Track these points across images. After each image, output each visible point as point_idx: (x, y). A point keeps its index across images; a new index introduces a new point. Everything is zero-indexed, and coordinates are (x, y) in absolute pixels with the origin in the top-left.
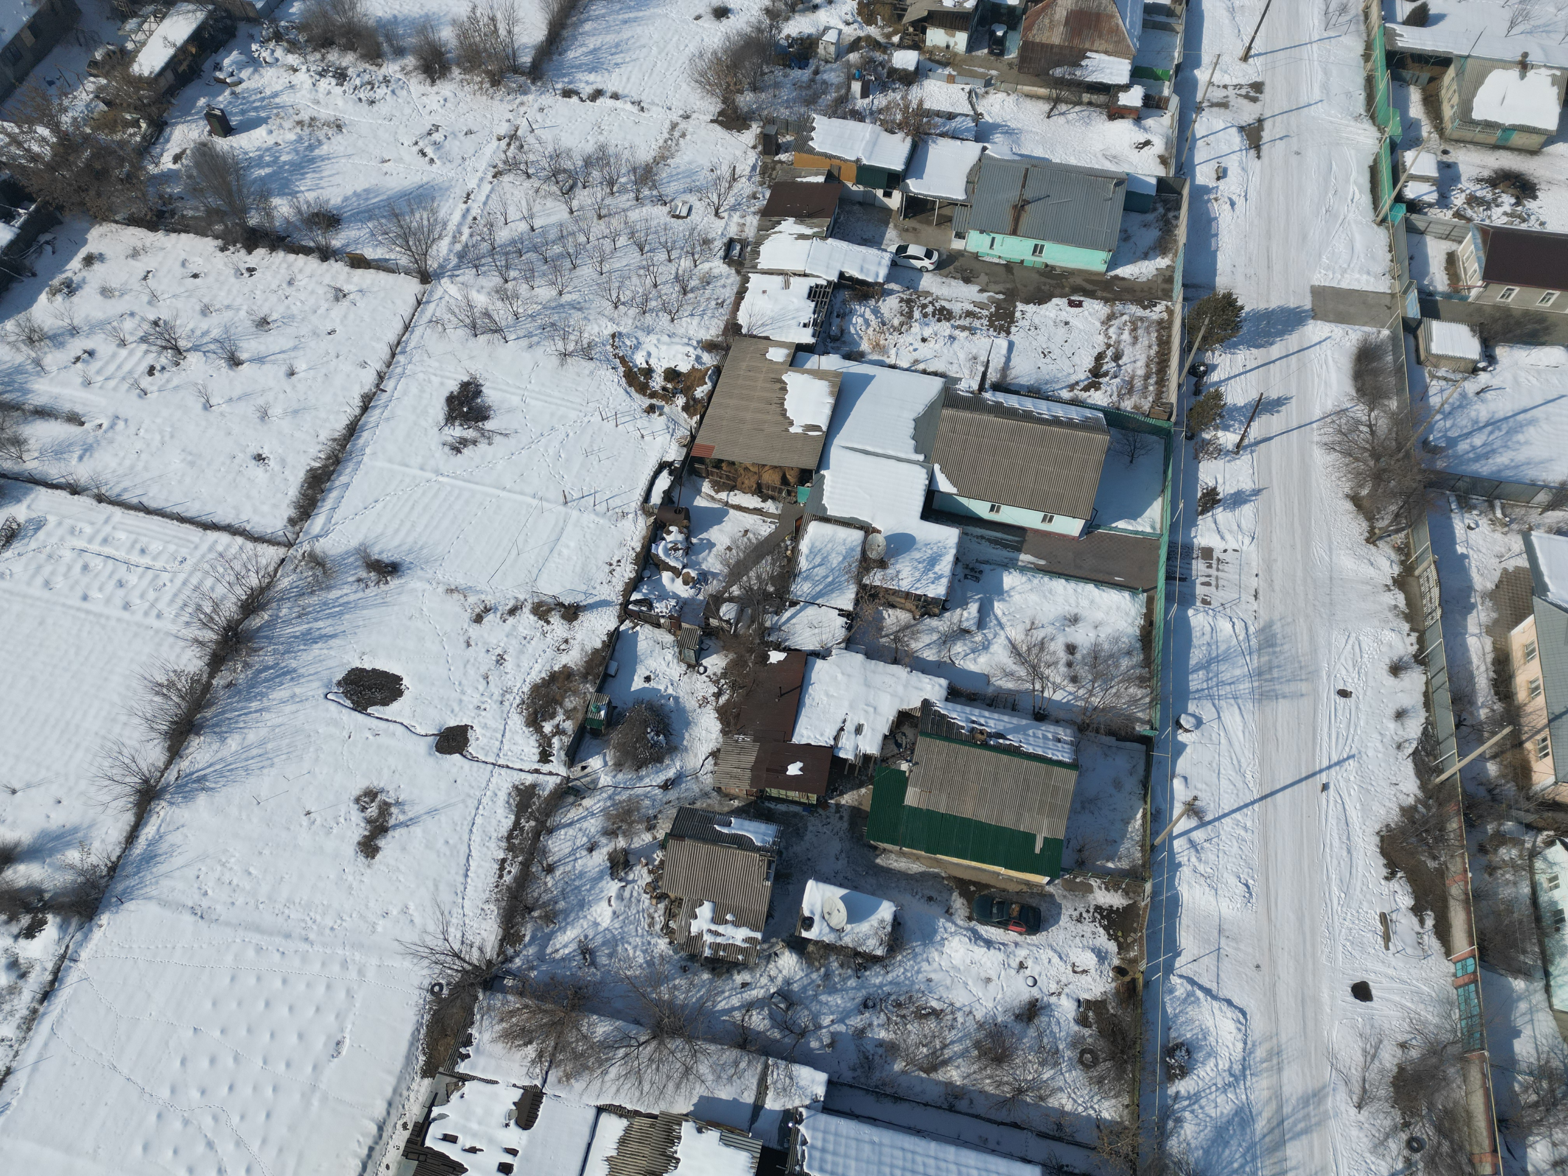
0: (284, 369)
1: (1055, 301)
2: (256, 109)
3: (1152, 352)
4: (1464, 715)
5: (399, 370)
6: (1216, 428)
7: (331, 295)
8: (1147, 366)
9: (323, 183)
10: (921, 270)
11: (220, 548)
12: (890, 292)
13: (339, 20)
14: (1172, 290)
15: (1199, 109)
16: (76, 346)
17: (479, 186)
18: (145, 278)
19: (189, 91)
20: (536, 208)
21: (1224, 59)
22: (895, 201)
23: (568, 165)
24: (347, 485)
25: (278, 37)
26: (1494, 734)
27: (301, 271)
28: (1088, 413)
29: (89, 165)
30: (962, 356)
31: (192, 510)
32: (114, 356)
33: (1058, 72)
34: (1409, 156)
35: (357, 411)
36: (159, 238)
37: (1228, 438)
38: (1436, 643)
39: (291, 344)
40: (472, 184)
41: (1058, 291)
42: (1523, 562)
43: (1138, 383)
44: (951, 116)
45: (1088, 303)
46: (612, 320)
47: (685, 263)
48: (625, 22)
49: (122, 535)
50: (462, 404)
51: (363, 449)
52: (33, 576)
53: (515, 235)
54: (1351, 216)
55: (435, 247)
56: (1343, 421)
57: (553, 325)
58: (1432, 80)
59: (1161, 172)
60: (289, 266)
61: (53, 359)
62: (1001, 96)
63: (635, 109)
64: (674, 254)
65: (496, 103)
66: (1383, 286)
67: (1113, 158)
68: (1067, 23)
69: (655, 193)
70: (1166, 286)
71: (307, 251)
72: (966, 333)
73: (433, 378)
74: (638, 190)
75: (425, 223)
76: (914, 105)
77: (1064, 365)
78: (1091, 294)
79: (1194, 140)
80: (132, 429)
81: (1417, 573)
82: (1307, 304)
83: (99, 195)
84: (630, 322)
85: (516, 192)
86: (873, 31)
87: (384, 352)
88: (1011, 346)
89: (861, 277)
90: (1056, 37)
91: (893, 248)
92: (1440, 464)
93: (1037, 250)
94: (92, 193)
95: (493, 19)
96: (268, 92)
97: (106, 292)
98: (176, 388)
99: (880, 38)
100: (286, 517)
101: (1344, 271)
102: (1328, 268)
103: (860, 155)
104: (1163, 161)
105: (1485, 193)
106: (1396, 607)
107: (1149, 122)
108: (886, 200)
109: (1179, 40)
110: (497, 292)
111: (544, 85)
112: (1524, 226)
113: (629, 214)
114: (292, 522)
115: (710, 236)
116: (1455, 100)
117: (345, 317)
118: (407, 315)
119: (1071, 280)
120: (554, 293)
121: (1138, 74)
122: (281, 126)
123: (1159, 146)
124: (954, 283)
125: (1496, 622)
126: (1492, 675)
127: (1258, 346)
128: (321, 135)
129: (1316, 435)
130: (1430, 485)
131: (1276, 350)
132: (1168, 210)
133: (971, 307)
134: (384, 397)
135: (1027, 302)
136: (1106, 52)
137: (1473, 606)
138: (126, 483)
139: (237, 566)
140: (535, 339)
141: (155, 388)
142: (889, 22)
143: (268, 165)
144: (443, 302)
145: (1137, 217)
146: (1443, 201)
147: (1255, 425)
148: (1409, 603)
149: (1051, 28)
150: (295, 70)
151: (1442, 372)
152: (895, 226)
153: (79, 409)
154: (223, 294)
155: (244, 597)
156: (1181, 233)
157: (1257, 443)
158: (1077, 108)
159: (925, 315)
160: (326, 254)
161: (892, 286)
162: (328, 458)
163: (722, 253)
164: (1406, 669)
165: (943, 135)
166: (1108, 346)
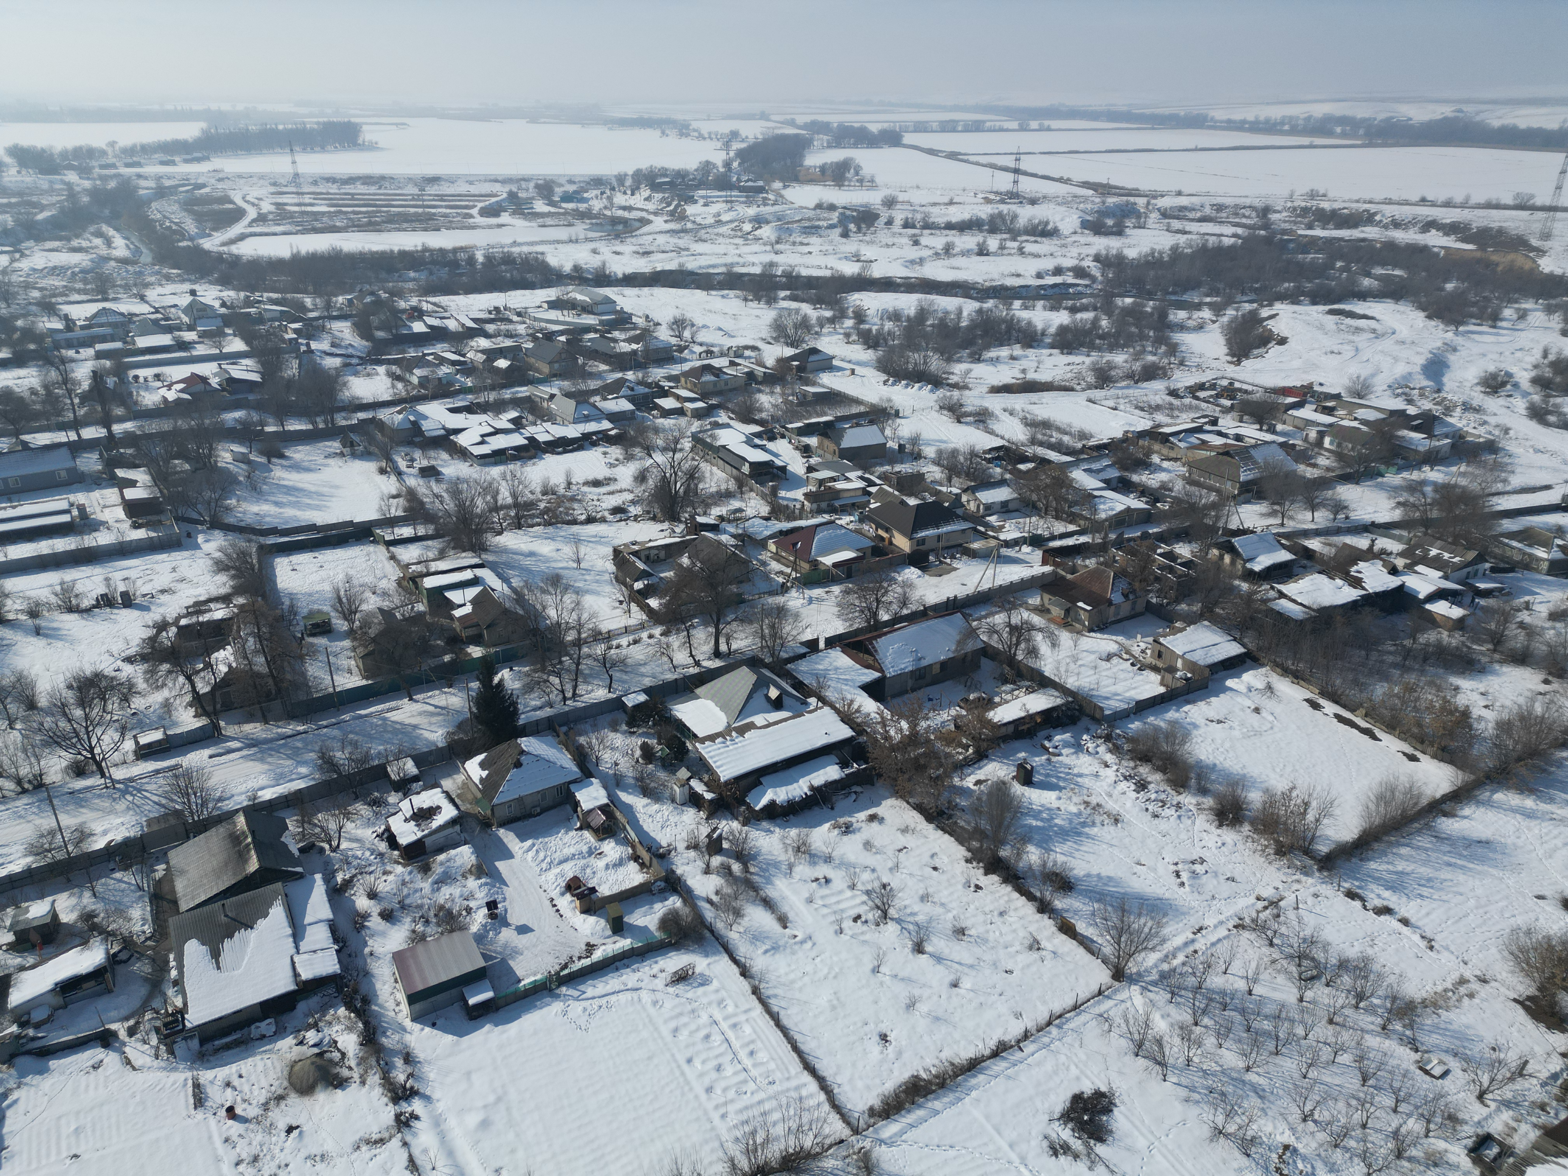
0: (952, 977)
2: (1059, 778)
5: (1046, 1040)
7: (1027, 942)
9: (1077, 854)
11: (804, 1093)
13: (1165, 747)
16: (822, 870)
17: (1215, 927)
18: (900, 850)
19: (1017, 744)
20: (1264, 976)
23: (1320, 956)
24: (936, 1113)
25: (1108, 738)
27: (1016, 909)
29: (916, 758)
31: (808, 1045)
32: (841, 892)
35: (987, 1052)
36: (929, 829)
39: (970, 961)
40: (1210, 921)
46: (1293, 1129)
47: (1414, 1125)
48: (1449, 864)
49: (747, 1029)
50: (1085, 1110)
51: (971, 1089)
52: (672, 1018)
53: (1229, 988)
55: (1143, 954)
57: (1223, 1094)
60: (1009, 901)
61: (803, 870)
63: (1423, 944)
64: (1403, 1108)
65: (1272, 869)
69: (1408, 1033)
71: (1030, 897)
73: (1073, 1067)
74: (1388, 1020)
75: (1146, 930)
80: (813, 954)
83: (910, 780)
84: (1314, 1145)
85: (1250, 951)
87: (1043, 1016)
94: (906, 776)
95: (1307, 804)
96: (1076, 771)
97: (868, 845)
98: (865, 942)
100: (870, 1103)
110: (1181, 1028)
111: (1330, 877)
113: (1367, 1036)
114: (872, 1112)
115: (1461, 1116)
117: (1028, 966)
118: (1082, 997)
120: (1241, 1064)
122: (1070, 798)
128: (1098, 819)
134: (1018, 1055)
138: (779, 991)
139: (805, 1120)
140: (1196, 1096)
141: (850, 933)
143: (1042, 820)
144: (1123, 1006)
150: (1107, 766)
153: (791, 915)
154: (946, 893)
155: (791, 1151)
160: (1044, 907)
162: (936, 1076)
163: (1470, 1142)
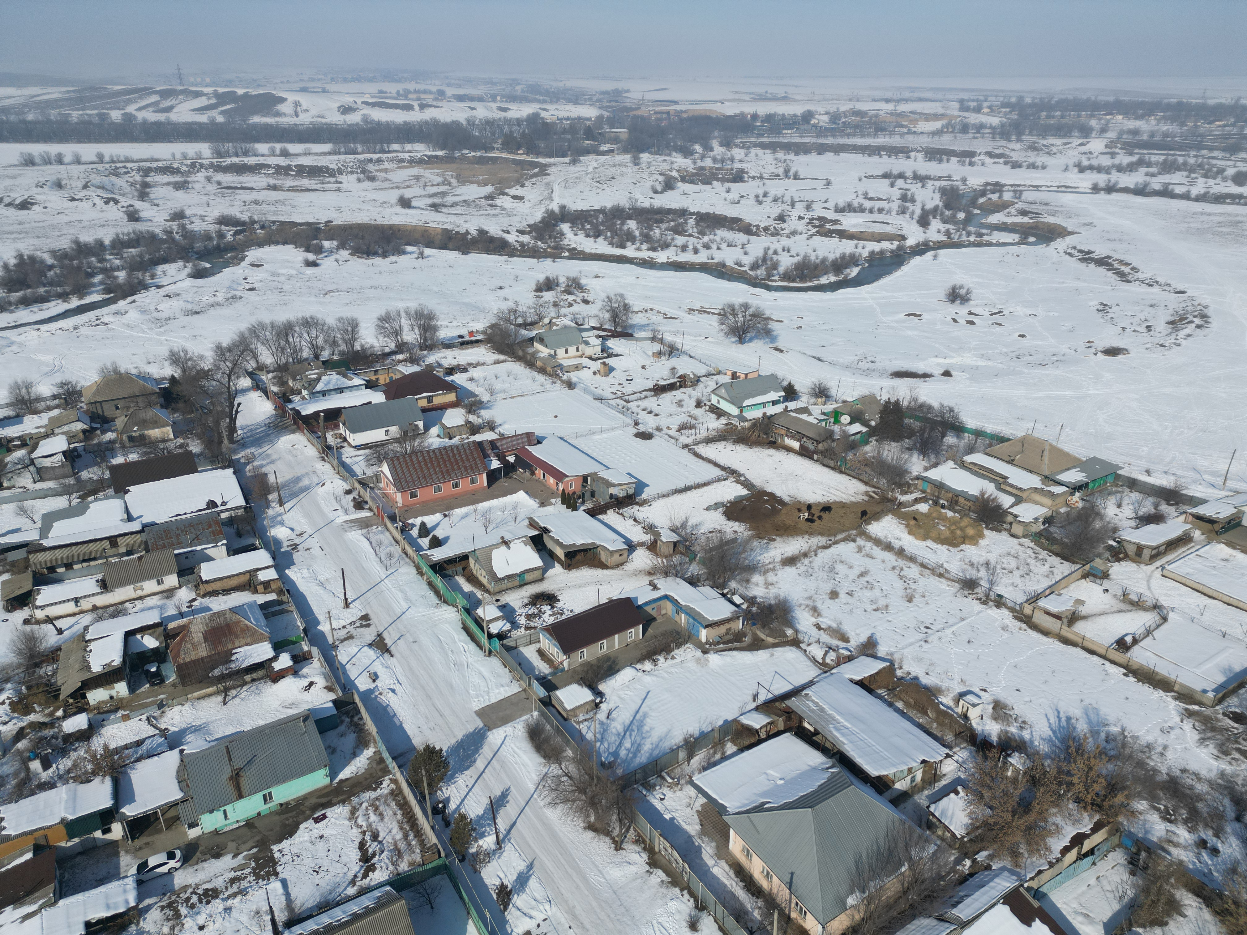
1: (302, 826)
3: (399, 817)
4: (750, 925)
6: (476, 840)
8: (401, 828)
10: (169, 872)
12: (148, 908)
14: (387, 767)
15: (335, 647)
21: (333, 613)
22: (117, 831)
26: (772, 923)
28: (377, 893)
30: (244, 918)
33: (216, 672)
34: (480, 612)
37: (488, 842)
38: (700, 888)
41: (301, 817)
42: (702, 800)
43: (402, 846)
44: (139, 743)
45: (329, 812)
54: (470, 660)
56: (549, 782)
58: (464, 569)
59: (332, 696)
62: (177, 709)
66: (515, 688)
67: (292, 705)
68: (206, 640)
70: (382, 766)
72: (239, 897)
76: (100, 751)
77: (339, 869)
78: (329, 804)
79: (344, 667)
81: (657, 850)
82: (479, 723)
86: (33, 717)
88: (284, 883)
89: (109, 914)
90: (203, 652)
91: (134, 870)
92: (619, 772)
93: (267, 798)
99: (43, 720)
101: (488, 693)
102: (477, 696)
103: (63, 814)
104: (329, 689)
105: (532, 610)
106: (662, 881)
107: (305, 671)
108: (108, 836)
109: (296, 615)
112: (564, 617)
116: (484, 573)
119: (307, 804)
121: (279, 647)
123: (321, 682)
124: (206, 865)
125: (717, 847)
126: (741, 884)
127: (467, 768)
129: (540, 801)
130: (623, 788)
131: (480, 763)
132: (352, 717)
133: (232, 874)
135: (280, 841)
136: (247, 645)
137: (699, 848)
142: (47, 704)
145: (332, 734)
146: (515, 625)
147: (499, 821)
148: (668, 873)
149: (195, 647)
151: (581, 718)
152: (127, 852)
156: (371, 726)
157: (509, 832)
158: (245, 688)
159: (193, 906)
161: (148, 902)
164: (698, 920)
165: (138, 760)
166: (364, 833)
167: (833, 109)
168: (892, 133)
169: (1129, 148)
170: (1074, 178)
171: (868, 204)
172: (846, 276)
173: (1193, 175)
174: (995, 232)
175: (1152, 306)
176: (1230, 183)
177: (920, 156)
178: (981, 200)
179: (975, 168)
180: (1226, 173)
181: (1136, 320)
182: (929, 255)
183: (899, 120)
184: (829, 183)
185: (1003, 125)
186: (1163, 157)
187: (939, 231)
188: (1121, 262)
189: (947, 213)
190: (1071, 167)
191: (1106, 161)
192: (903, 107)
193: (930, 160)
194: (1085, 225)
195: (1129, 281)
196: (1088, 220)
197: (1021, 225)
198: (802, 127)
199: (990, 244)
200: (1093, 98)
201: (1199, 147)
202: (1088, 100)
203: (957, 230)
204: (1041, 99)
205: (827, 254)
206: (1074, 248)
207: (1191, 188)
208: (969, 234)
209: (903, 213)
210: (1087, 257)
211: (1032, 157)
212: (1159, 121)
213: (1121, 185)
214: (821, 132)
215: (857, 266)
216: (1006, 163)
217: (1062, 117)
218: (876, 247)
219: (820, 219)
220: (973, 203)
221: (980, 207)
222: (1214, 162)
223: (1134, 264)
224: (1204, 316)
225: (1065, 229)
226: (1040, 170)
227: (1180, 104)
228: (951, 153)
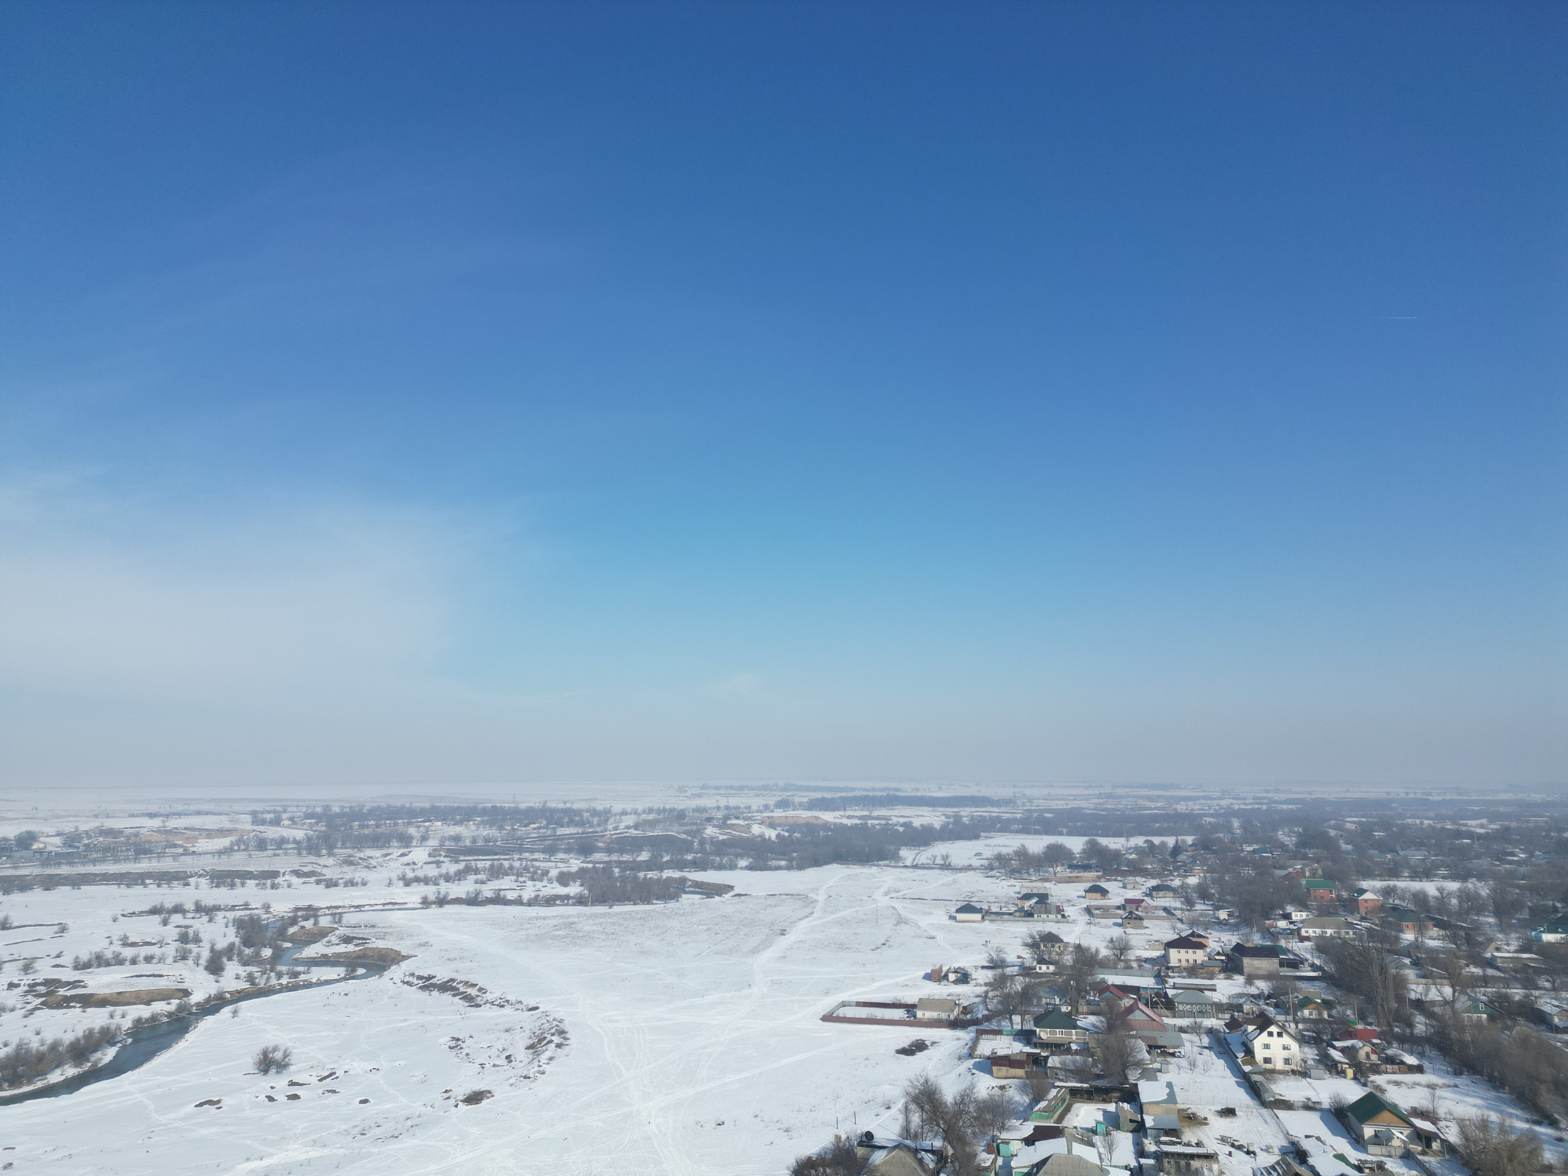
167: (68, 828)
168: (160, 856)
169: (454, 854)
170: (400, 893)
171: (128, 953)
172: (95, 1064)
173: (521, 879)
174: (313, 969)
175: (507, 1031)
176: (556, 884)
177: (204, 882)
178: (292, 930)
179: (280, 891)
180: (550, 875)
181: (494, 1052)
182: (226, 1011)
183: (171, 838)
184: (63, 929)
185: (309, 839)
186: (489, 863)
187: (238, 977)
188: (466, 983)
189: (247, 951)
190: (395, 881)
191: (432, 871)
192: (173, 823)
193: (217, 886)
194: (421, 945)
195: (480, 1006)
196: (423, 940)
197: (346, 955)
198: (17, 855)
199: (309, 985)
200: (408, 805)
201: (521, 850)
202: (403, 807)
203: (264, 973)
204: (351, 807)
205: (60, 1035)
206: (413, 975)
207: (522, 893)
208: (279, 975)
209: (184, 958)
210: (428, 984)
211: (349, 873)
212: (478, 825)
213: (452, 896)
214: (47, 858)
215: (114, 1044)
216: (318, 882)
217: (377, 826)
218: (144, 1012)
219: (47, 982)
220: (282, 934)
221: (292, 939)
222: (537, 864)
223: (480, 985)
224: (561, 1032)
225: (398, 953)
226: (360, 887)
227: (494, 808)
228: (246, 876)
